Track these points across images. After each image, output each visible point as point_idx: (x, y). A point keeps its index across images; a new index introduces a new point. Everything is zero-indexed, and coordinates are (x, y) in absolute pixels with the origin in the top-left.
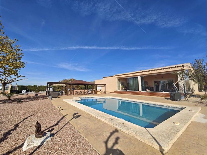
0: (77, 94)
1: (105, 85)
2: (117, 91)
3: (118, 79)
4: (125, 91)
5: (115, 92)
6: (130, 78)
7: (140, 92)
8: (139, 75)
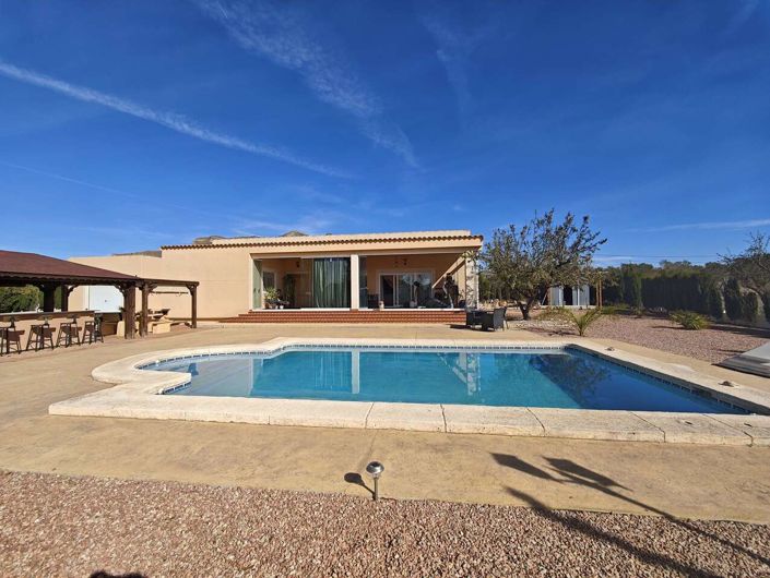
0: (42, 342)
1: (192, 287)
2: (251, 312)
3: (256, 262)
4: (282, 309)
5: (242, 319)
6: (316, 259)
7: (356, 311)
8: (354, 252)
